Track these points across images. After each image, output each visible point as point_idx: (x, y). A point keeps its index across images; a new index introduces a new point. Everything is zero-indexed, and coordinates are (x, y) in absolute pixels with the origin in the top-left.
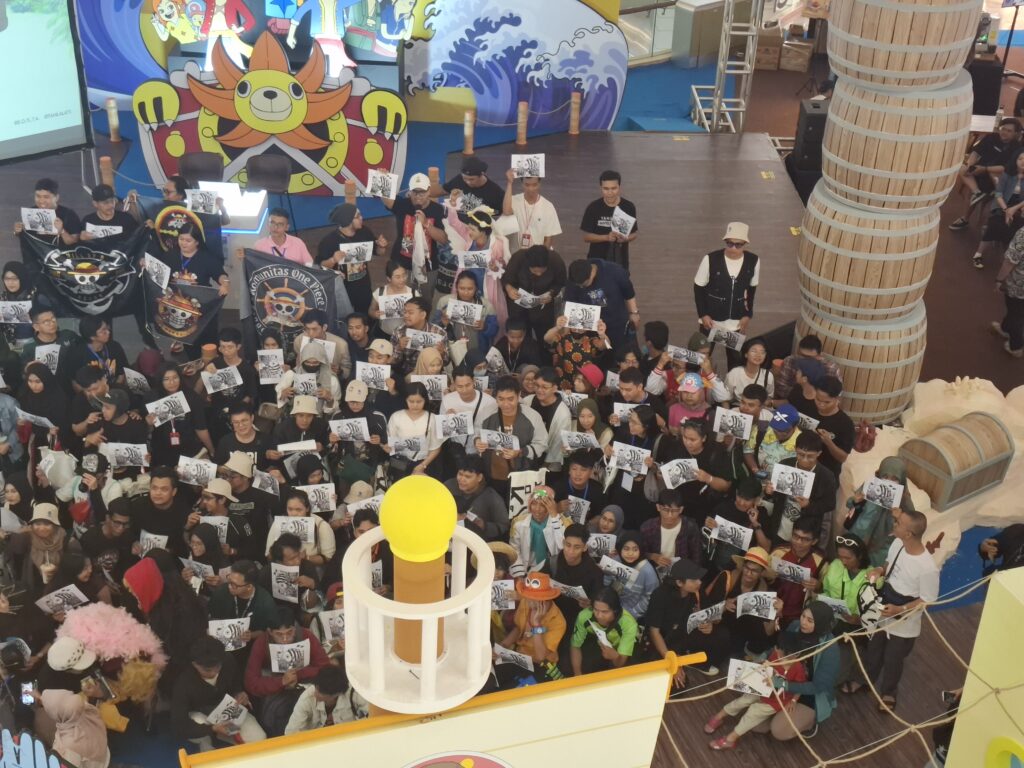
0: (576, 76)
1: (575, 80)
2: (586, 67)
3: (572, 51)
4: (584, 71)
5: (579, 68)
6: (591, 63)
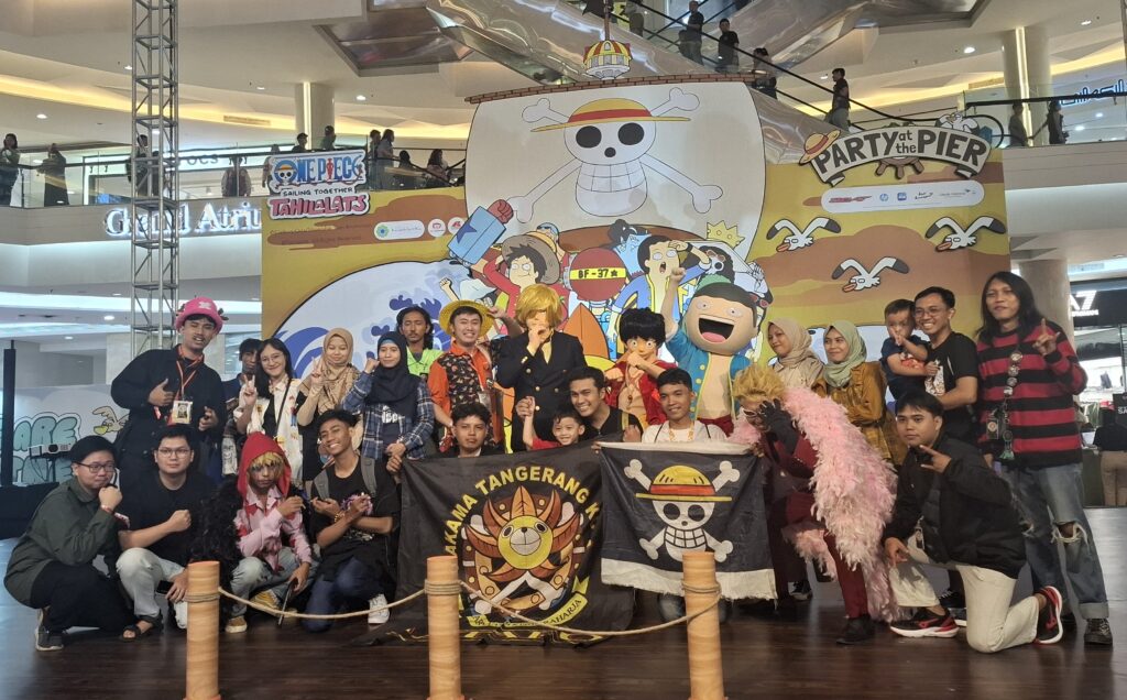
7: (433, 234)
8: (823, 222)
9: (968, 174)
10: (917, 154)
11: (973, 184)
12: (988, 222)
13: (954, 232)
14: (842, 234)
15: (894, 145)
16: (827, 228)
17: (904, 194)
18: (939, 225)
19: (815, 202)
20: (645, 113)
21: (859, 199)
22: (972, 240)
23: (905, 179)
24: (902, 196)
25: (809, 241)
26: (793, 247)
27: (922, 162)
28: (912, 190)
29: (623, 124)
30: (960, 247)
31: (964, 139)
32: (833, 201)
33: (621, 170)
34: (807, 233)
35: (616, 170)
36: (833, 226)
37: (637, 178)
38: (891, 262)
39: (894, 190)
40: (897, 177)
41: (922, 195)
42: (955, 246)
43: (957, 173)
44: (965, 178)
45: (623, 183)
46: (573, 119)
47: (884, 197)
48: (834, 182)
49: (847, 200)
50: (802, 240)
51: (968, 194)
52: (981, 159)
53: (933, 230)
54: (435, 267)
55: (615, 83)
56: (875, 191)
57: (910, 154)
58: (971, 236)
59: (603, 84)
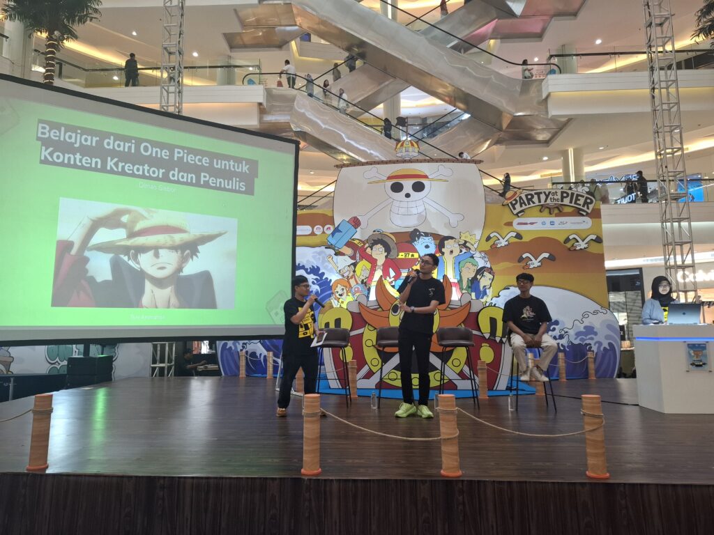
0: (587, 342)
1: (587, 345)
2: (592, 336)
3: (582, 326)
4: (592, 339)
5: (588, 337)
6: (596, 334)
7: (316, 233)
8: (514, 234)
9: (584, 214)
10: (560, 203)
11: (587, 219)
12: (594, 237)
13: (578, 242)
14: (522, 240)
15: (549, 198)
16: (516, 237)
17: (553, 222)
18: (571, 237)
19: (510, 224)
20: (426, 177)
21: (532, 224)
22: (586, 246)
23: (554, 215)
24: (552, 223)
25: (507, 243)
26: (499, 246)
27: (563, 207)
28: (557, 220)
29: (414, 181)
30: (581, 249)
31: (583, 196)
32: (519, 224)
33: (413, 204)
34: (506, 239)
35: (411, 205)
36: (519, 236)
37: (421, 209)
38: (546, 255)
39: (548, 220)
40: (550, 213)
41: (562, 223)
42: (578, 248)
43: (579, 212)
44: (583, 215)
45: (414, 211)
46: (390, 178)
47: (544, 223)
48: (519, 215)
49: (526, 224)
50: (503, 243)
51: (584, 223)
52: (591, 206)
53: (567, 240)
54: (317, 249)
55: (411, 161)
56: (539, 220)
57: (557, 202)
58: (586, 243)
59: (404, 161)
